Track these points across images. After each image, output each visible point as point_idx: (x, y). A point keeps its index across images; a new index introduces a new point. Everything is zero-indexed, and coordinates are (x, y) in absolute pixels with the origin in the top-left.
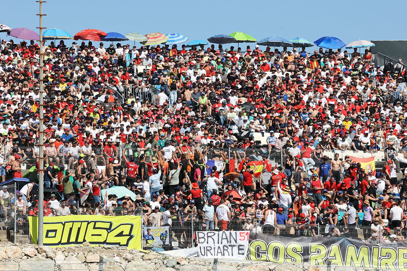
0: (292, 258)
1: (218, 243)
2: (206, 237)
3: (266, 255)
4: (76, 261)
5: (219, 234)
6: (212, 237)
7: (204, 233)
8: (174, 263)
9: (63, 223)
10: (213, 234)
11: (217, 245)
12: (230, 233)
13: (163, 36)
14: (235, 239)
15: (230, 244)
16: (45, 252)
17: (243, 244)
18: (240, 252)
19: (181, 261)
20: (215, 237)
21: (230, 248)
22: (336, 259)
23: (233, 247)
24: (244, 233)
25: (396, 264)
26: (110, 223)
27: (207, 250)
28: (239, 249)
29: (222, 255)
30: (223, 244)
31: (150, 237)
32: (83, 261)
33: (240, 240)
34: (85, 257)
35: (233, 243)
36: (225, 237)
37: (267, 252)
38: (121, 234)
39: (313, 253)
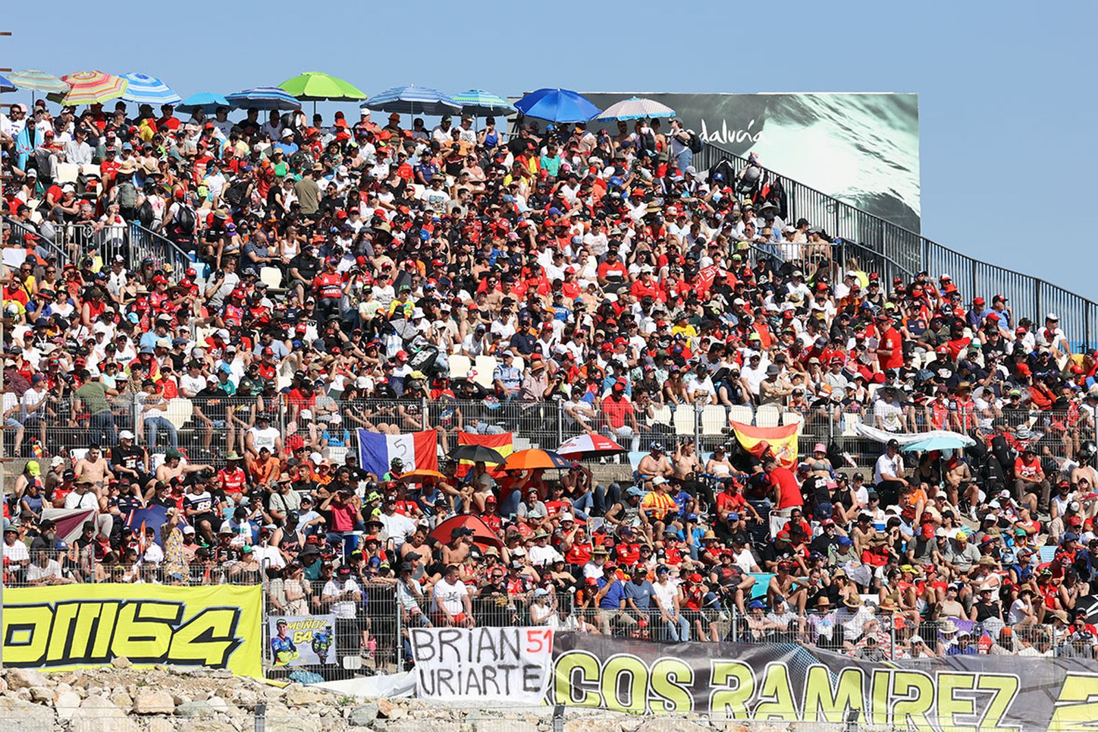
0: (666, 701)
1: (470, 660)
2: (436, 644)
3: (599, 691)
4: (112, 711)
5: (470, 635)
6: (453, 643)
7: (429, 634)
8: (373, 716)
9: (53, 605)
10: (454, 635)
11: (466, 666)
12: (502, 632)
13: (114, 79)
14: (515, 647)
15: (501, 663)
16: (27, 685)
17: (536, 663)
18: (530, 683)
19: (389, 710)
20: (462, 645)
21: (501, 673)
22: (778, 702)
23: (511, 671)
24: (540, 632)
25: (931, 714)
26: (177, 607)
27: (441, 679)
28: (526, 677)
29: (480, 693)
30: (483, 663)
31: (286, 644)
32: (129, 710)
33: (528, 650)
34: (133, 699)
35: (510, 659)
36: (489, 644)
37: (599, 683)
38: (207, 637)
39: (718, 687)
